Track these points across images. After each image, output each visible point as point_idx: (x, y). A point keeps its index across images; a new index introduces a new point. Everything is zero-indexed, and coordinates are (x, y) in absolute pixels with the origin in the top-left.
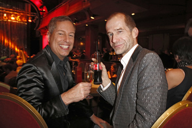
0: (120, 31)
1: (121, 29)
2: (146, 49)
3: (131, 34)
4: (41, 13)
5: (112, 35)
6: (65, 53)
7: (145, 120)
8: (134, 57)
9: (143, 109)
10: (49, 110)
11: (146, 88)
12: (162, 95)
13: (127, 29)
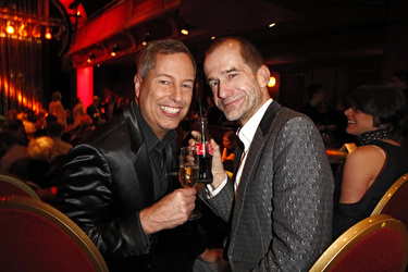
0: (232, 74)
1: (234, 70)
2: (288, 110)
3: (256, 79)
4: (73, 19)
5: (218, 83)
6: (171, 124)
7: (289, 250)
8: (264, 126)
9: (287, 229)
10: (112, 240)
11: (290, 189)
12: (322, 200)
13: (247, 68)
